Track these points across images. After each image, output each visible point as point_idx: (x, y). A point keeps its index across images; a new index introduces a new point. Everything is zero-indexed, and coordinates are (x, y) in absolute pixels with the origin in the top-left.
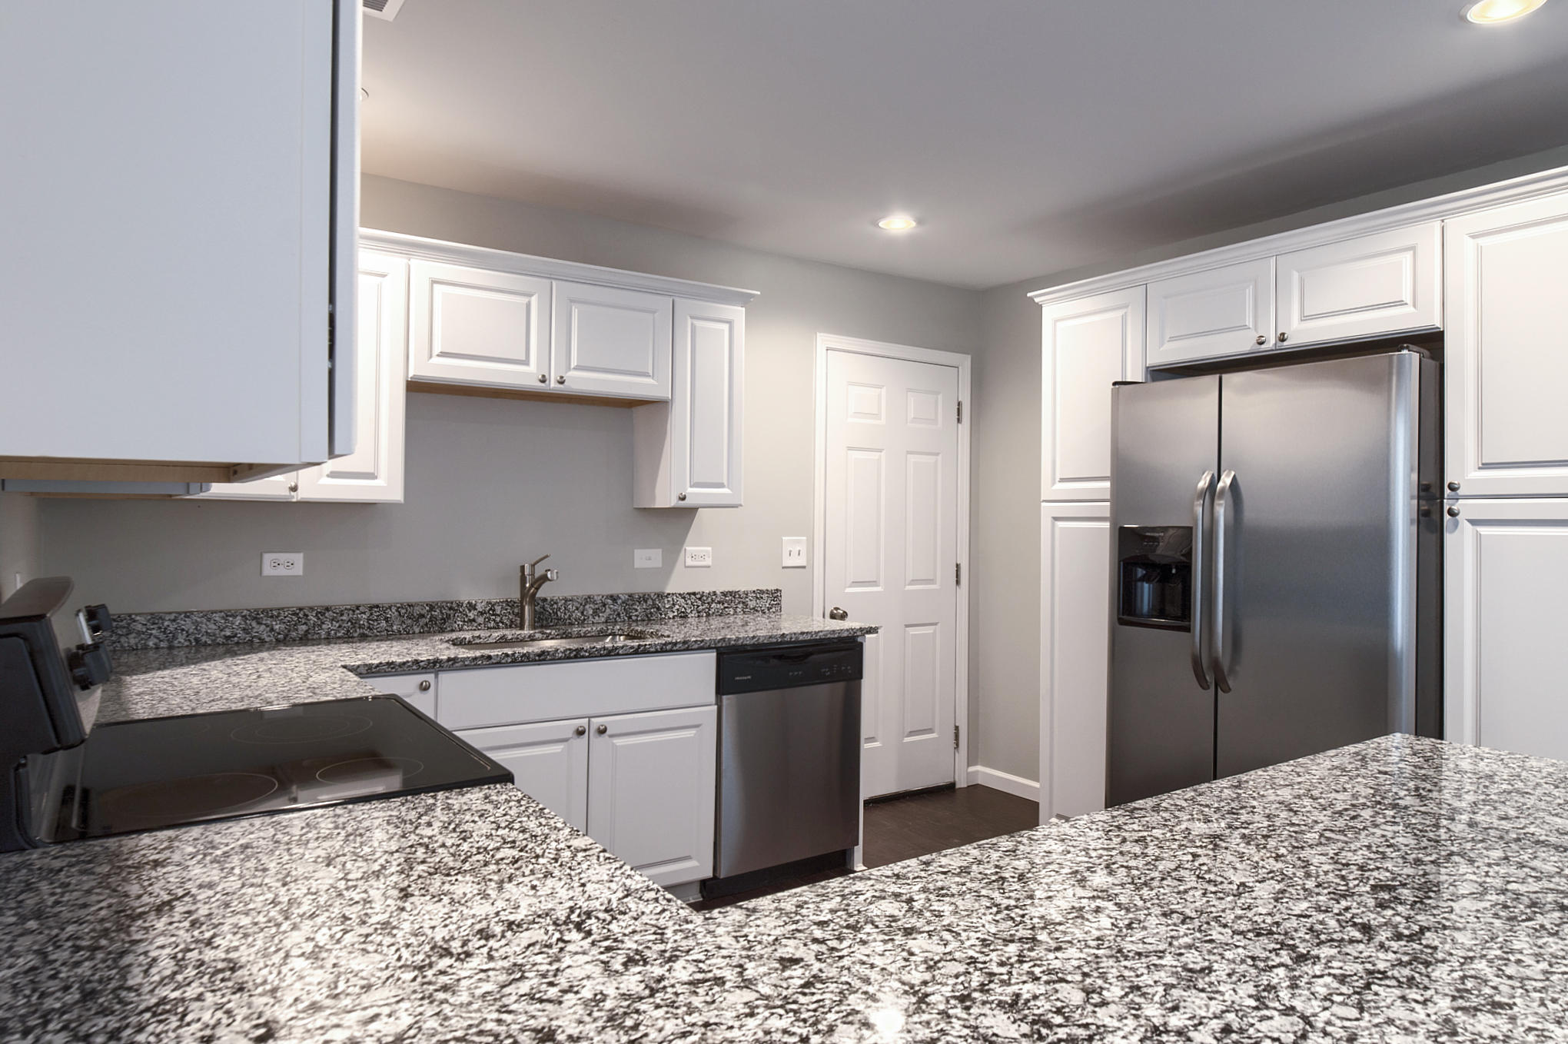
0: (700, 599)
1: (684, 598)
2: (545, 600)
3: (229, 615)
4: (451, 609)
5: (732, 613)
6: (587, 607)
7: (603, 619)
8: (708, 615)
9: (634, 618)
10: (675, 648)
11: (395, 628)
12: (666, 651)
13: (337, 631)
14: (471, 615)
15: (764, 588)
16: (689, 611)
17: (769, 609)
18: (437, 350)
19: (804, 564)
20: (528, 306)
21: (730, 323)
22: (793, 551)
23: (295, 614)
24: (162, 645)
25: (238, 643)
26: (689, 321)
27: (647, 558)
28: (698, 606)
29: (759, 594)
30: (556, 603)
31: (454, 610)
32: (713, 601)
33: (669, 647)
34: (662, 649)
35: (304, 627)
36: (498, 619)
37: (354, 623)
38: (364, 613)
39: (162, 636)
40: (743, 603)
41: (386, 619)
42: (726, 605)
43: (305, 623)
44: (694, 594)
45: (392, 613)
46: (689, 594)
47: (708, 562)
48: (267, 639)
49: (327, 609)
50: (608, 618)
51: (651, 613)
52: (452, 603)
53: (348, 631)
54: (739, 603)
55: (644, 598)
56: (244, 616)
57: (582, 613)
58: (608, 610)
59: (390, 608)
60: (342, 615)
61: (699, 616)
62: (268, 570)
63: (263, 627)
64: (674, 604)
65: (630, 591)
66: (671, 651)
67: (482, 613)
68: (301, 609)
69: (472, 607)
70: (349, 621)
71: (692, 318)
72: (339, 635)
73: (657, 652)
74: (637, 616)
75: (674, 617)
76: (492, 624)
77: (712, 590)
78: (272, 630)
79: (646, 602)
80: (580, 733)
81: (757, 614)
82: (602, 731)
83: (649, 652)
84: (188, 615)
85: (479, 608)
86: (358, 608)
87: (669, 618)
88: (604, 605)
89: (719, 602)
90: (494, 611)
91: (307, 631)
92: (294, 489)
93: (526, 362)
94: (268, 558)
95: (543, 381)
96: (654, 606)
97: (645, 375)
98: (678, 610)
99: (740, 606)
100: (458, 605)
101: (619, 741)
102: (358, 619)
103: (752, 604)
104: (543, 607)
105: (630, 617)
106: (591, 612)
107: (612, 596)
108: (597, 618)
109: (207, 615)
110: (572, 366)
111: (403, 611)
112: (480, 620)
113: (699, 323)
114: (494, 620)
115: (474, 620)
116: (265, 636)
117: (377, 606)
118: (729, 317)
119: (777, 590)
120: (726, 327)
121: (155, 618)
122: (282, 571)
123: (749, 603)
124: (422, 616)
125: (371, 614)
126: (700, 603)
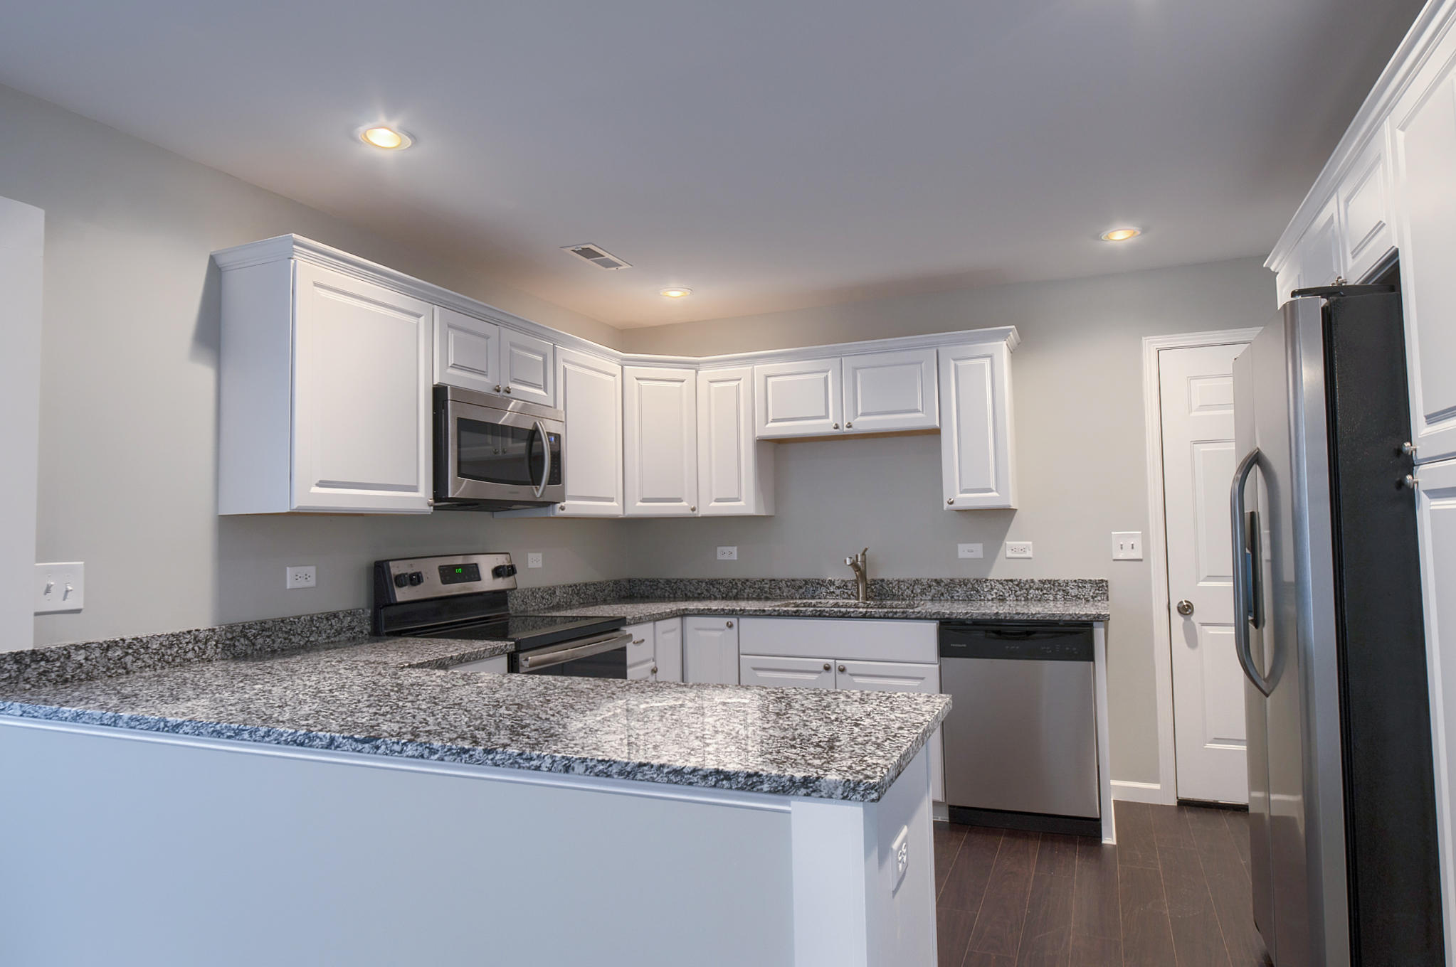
0: (1017, 585)
1: (1002, 584)
2: (883, 580)
3: (700, 581)
4: (818, 584)
5: (1051, 599)
6: (916, 587)
7: (929, 598)
8: (1026, 599)
9: (956, 598)
10: (895, 616)
11: (785, 594)
12: (888, 618)
13: (753, 594)
14: (832, 589)
15: (1087, 578)
16: (1007, 595)
17: (1093, 597)
18: (770, 419)
19: (1141, 558)
20: (826, 379)
21: (991, 356)
22: (1126, 543)
23: (731, 582)
24: (671, 596)
25: (704, 598)
26: (952, 363)
27: (969, 551)
28: (1016, 591)
29: (1081, 584)
30: (891, 583)
31: (820, 584)
32: (1031, 588)
33: (890, 615)
34: (885, 615)
35: (736, 591)
36: (850, 592)
37: (761, 589)
38: (766, 584)
39: (671, 591)
40: (1063, 591)
41: (780, 588)
42: (1045, 592)
43: (736, 589)
44: (1012, 581)
45: (783, 585)
46: (1007, 581)
47: (1029, 554)
48: (718, 596)
49: (747, 580)
50: (933, 596)
51: (971, 595)
52: (819, 580)
53: (759, 594)
54: (1059, 590)
55: (964, 583)
56: (706, 583)
57: (912, 592)
58: (933, 591)
59: (781, 581)
60: (755, 584)
61: (1017, 600)
62: (720, 557)
63: (715, 589)
64: (992, 589)
65: (951, 577)
66: (892, 618)
67: (838, 588)
68: (734, 580)
69: (832, 583)
70: (759, 588)
71: (954, 360)
72: (754, 596)
73: (880, 618)
74: (958, 596)
75: (992, 599)
76: (846, 595)
77: (1029, 578)
78: (720, 591)
79: (966, 586)
80: (827, 668)
81: (1080, 601)
82: (842, 670)
83: (874, 618)
84: (681, 581)
85: (837, 584)
86: (763, 580)
87: (988, 600)
88: (930, 587)
89: (1037, 589)
90: (847, 586)
91: (737, 593)
92: (693, 510)
93: (827, 416)
94: (719, 549)
95: (837, 427)
96: (973, 589)
97: (916, 411)
98: (996, 593)
99: (1061, 593)
100: (822, 581)
101: (857, 680)
102: (764, 588)
103: (1074, 592)
104: (882, 586)
105: (952, 597)
106: (919, 591)
107: (936, 580)
108: (924, 596)
109: (690, 581)
110: (859, 413)
111: (789, 584)
112: (838, 592)
113: (959, 363)
114: (847, 593)
115: (833, 592)
116: (716, 594)
117: (774, 580)
118: (990, 353)
119: (1102, 581)
120: (987, 362)
121: (668, 582)
122: (726, 557)
123: (1070, 591)
124: (801, 587)
125: (771, 585)
126: (1018, 588)
